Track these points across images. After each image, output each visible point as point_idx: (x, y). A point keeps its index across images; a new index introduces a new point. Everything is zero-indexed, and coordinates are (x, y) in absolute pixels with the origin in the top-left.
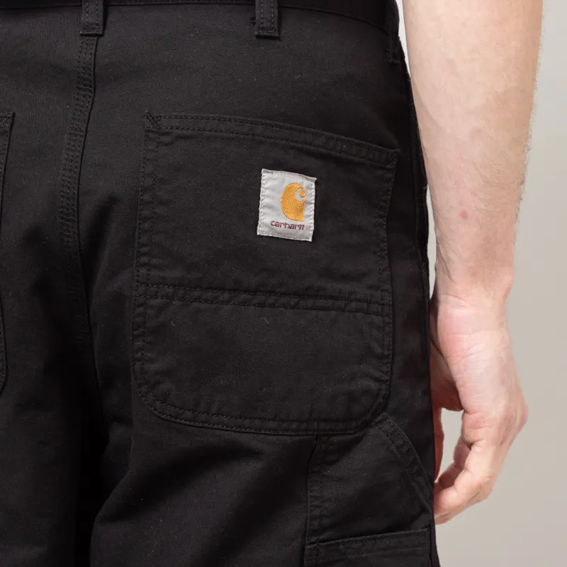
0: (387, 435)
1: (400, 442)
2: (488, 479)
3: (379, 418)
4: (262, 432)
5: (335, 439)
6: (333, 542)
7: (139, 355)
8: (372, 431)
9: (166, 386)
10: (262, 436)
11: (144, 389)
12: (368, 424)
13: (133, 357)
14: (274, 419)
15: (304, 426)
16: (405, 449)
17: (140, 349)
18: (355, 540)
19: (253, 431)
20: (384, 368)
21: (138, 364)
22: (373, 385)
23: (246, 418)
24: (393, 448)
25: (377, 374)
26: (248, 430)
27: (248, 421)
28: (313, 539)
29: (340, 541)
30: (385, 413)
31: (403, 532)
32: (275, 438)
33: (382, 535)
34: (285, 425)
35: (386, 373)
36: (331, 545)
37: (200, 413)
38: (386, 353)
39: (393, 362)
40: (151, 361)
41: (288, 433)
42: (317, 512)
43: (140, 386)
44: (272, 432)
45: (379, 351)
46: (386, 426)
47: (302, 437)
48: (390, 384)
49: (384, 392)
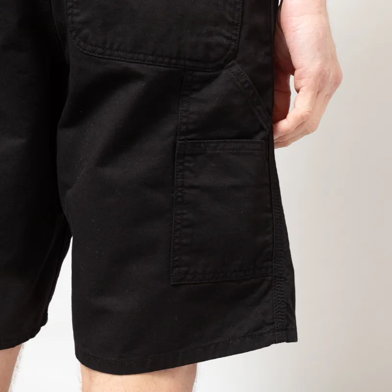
0: (235, 75)
1: (243, 80)
2: (308, 113)
3: (230, 64)
4: (145, 62)
5: (198, 74)
6: (197, 141)
7: (70, 11)
8: (224, 72)
9: (86, 31)
10: (145, 66)
11: (74, 34)
12: (222, 67)
13: (67, 13)
14: (152, 55)
15: (174, 61)
16: (247, 85)
17: (71, 7)
18: (212, 142)
19: (139, 61)
20: (234, 32)
21: (70, 17)
22: (225, 41)
23: (135, 53)
24: (238, 83)
25: (228, 34)
26: (136, 61)
27: (136, 55)
28: (183, 138)
29: (202, 141)
30: (234, 61)
31: (245, 140)
32: (153, 67)
33: (230, 140)
34: (160, 59)
35: (236, 35)
36: (195, 143)
37: (107, 49)
38: (236, 22)
39: (241, 29)
40: (77, 15)
41: (163, 65)
42: (185, 120)
43: (71, 32)
44: (151, 63)
45: (231, 19)
46: (234, 69)
47: (172, 69)
48: (239, 42)
49: (233, 47)
